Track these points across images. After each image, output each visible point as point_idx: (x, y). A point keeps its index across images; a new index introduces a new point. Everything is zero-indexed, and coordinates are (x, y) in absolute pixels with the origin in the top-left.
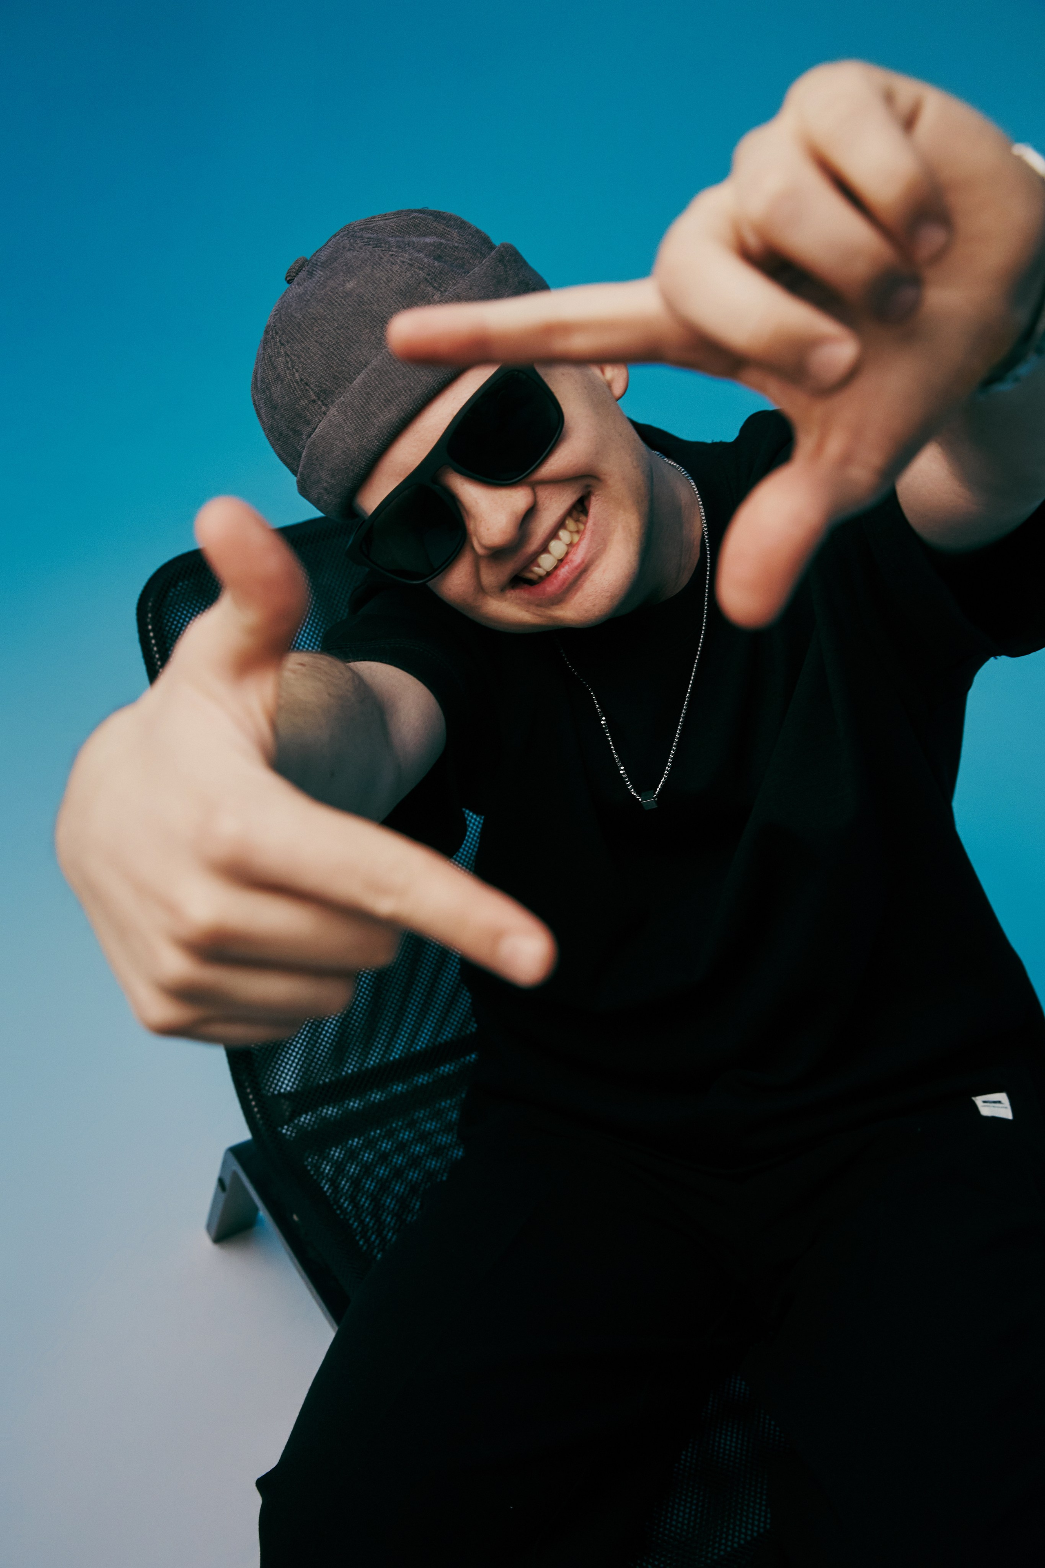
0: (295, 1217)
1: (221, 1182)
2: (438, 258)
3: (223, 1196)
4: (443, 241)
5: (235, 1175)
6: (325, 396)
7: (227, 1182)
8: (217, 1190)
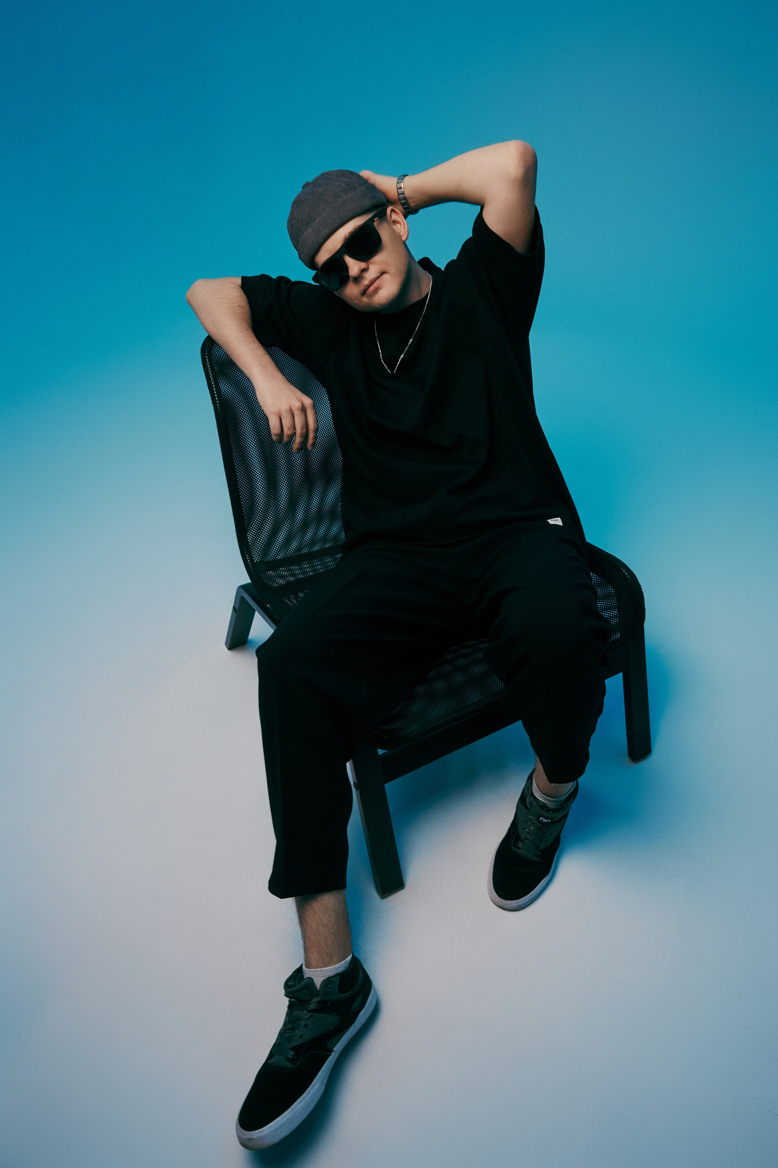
0: (268, 606)
1: (234, 608)
2: (348, 185)
3: (235, 614)
4: (351, 180)
5: (242, 597)
6: (308, 224)
7: (237, 608)
8: (232, 612)
